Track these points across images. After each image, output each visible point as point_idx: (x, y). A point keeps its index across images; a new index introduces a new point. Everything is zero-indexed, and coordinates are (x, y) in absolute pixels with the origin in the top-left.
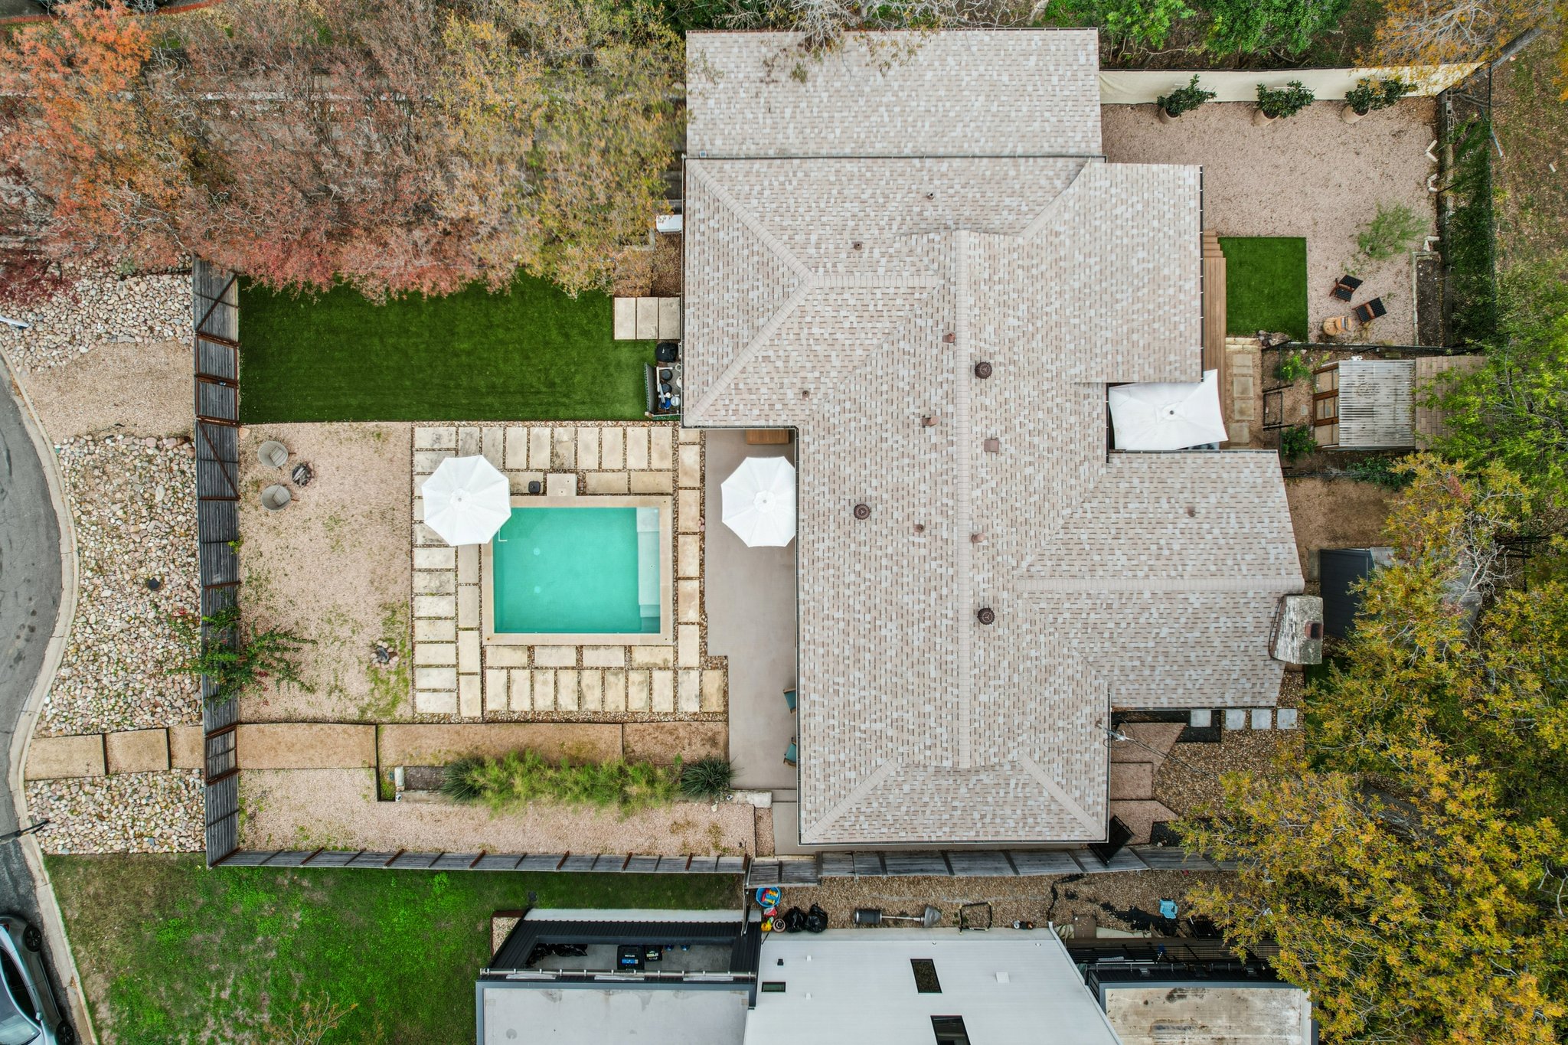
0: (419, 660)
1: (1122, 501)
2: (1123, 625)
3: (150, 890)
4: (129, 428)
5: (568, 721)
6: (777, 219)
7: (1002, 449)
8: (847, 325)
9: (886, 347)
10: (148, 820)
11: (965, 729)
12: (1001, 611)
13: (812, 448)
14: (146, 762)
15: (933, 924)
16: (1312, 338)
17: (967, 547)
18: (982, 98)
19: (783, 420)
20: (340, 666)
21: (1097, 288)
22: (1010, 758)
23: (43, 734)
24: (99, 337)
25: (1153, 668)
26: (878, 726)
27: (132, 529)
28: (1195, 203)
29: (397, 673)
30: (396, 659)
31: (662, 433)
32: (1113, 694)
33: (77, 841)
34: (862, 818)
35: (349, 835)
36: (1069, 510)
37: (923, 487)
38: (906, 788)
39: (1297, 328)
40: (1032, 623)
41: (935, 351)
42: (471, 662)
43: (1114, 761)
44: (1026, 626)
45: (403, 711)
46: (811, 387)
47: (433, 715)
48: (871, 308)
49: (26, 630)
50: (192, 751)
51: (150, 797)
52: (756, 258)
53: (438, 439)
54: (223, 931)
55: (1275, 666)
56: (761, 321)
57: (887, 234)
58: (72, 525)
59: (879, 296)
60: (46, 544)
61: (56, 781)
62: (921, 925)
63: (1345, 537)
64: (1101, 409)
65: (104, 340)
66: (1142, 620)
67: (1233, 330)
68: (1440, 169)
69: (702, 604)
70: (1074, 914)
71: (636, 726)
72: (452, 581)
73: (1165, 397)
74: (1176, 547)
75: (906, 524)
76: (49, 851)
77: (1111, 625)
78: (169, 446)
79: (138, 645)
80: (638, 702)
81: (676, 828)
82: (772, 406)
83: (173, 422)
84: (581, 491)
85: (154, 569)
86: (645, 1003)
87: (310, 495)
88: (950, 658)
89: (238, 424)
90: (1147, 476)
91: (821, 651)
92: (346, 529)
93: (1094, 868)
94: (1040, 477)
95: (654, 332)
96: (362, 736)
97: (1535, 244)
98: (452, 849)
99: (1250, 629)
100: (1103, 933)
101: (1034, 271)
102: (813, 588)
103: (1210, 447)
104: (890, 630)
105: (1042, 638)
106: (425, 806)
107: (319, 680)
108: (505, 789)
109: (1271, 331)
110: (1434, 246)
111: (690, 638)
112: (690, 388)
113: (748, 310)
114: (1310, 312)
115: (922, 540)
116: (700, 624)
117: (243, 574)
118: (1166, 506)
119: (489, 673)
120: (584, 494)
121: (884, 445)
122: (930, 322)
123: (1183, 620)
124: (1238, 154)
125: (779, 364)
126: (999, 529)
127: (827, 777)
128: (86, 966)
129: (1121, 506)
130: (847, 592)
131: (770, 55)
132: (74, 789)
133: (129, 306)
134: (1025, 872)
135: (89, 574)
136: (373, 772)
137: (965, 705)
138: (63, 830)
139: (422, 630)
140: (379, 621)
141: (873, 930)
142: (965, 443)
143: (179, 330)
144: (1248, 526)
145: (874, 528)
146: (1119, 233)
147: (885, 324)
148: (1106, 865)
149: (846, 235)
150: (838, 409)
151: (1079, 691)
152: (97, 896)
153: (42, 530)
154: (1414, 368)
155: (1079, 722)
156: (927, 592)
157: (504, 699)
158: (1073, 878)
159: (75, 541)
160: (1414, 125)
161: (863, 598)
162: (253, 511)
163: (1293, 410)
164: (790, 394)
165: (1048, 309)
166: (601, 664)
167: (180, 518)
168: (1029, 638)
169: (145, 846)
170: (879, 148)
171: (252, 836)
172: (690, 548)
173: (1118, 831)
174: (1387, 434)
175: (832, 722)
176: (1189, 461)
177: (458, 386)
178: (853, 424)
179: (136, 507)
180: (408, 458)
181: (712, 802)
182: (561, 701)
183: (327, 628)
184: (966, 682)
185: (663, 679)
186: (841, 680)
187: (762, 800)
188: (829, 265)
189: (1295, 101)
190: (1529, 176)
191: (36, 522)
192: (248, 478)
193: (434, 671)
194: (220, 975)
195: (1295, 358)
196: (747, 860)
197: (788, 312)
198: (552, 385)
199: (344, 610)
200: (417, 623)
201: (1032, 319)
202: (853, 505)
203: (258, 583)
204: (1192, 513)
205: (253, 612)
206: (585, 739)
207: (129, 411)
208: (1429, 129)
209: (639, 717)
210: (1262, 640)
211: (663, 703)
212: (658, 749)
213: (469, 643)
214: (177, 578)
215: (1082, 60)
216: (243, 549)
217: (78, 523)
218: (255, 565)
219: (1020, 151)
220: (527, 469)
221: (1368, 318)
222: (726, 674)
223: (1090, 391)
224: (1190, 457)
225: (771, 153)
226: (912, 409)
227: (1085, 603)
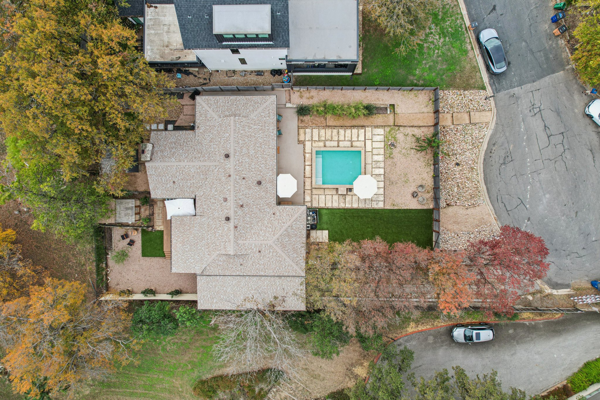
0: (383, 143)
1: (192, 185)
2: (192, 153)
3: (458, 80)
4: (464, 208)
5: (342, 126)
6: (281, 259)
7: (223, 199)
8: (263, 231)
9: (253, 225)
10: (458, 99)
11: (232, 126)
12: (223, 157)
13: (273, 199)
14: (459, 115)
15: (242, 71)
16: (140, 229)
17: (231, 174)
18: (228, 291)
19: (280, 207)
20: (405, 142)
21: (198, 241)
22: (221, 119)
23: (487, 123)
24: (472, 233)
25: (184, 142)
26: (255, 127)
27: (463, 180)
28: (173, 263)
29: (389, 140)
30: (389, 144)
31: (315, 205)
32: (194, 134)
33: (477, 94)
34: (260, 102)
35: (403, 95)
36: (206, 183)
37: (243, 189)
38: (248, 111)
39: (144, 233)
40: (215, 154)
41: (240, 224)
42: (368, 143)
43: (194, 116)
44: (217, 153)
45: (388, 129)
46: (273, 216)
47: (379, 128)
48: (256, 236)
49: (492, 152)
50: (447, 118)
51: (458, 105)
52: (286, 249)
53: (377, 204)
54: (438, 68)
55: (152, 142)
56: (285, 233)
57: (252, 255)
58: (480, 181)
59: (254, 238)
60: (487, 176)
61: (483, 110)
62: (245, 71)
63: (132, 175)
64: (197, 209)
65: (471, 232)
66: (187, 154)
67: (162, 232)
68: (107, 275)
69: (305, 158)
70: (204, 74)
71: (323, 125)
72: (373, 165)
73: (181, 212)
74: (178, 173)
75: (247, 180)
76: (485, 91)
77: (195, 153)
78: (453, 203)
79: (461, 148)
80: (322, 132)
81: (312, 97)
82: (283, 211)
83: (452, 209)
84: (337, 189)
85: (457, 169)
86: (315, 56)
87: (413, 189)
88: (236, 145)
89: (433, 209)
90: (185, 192)
91: (270, 146)
92: (403, 179)
93: (199, 88)
94: (213, 192)
95: (317, 232)
96: (399, 122)
97: (81, 255)
98: (374, 91)
99: (159, 152)
100: (197, 69)
101: (214, 245)
102: (273, 163)
103: (168, 200)
104: (252, 152)
105: (213, 150)
106: (381, 103)
107: (411, 138)
108: (357, 109)
109: (151, 232)
110: (108, 254)
111: (308, 149)
112: (305, 216)
113: (289, 236)
114: (141, 237)
115: (243, 175)
116: (305, 153)
117: (432, 167)
118: (181, 184)
119: (364, 140)
120: (337, 188)
121: (253, 200)
122: (241, 231)
123: (176, 154)
124: (160, 280)
125: (280, 222)
126: (224, 178)
127: (269, 113)
128: (474, 60)
129: (192, 184)
130: (263, 162)
131: (284, 304)
132: (478, 108)
133: (463, 242)
134: (218, 87)
135: (475, 168)
136: (396, 112)
137: (232, 133)
138: (481, 97)
139: (382, 151)
140: (394, 154)
141: (259, 70)
142: (232, 200)
143: (450, 235)
144: (160, 179)
145: (256, 179)
146: (193, 255)
147: (253, 231)
148: (196, 89)
149: (263, 255)
150: (266, 210)
151: (203, 136)
152: (472, 78)
153: (488, 180)
154: (115, 220)
155: (203, 128)
156: (242, 162)
157: (359, 132)
158: (205, 84)
159: (479, 177)
160: (113, 287)
161: (259, 160)
162: (429, 184)
163: (145, 210)
164: (278, 214)
165: (211, 235)
166: (333, 142)
167: (450, 183)
168: (216, 150)
169: (459, 92)
170: (255, 278)
171: (430, 94)
172: (308, 174)
173: (193, 97)
174: (122, 203)
175: (268, 128)
176: (174, 196)
177: (371, 218)
178: (261, 206)
179: (462, 186)
180: (385, 199)
181: (302, 104)
182: (344, 132)
183: (408, 152)
184: (232, 139)
185: (316, 138)
186: (265, 139)
187: (288, 105)
188: (267, 247)
189: (146, 292)
190: (82, 273)
191: (490, 182)
192: (431, 194)
193: (378, 140)
194: (438, 57)
195: (145, 224)
196: (292, 89)
197: (278, 235)
198: (345, 218)
199: (404, 157)
200: (383, 153)
201: (215, 233)
202: (261, 185)
203: (428, 165)
204: (174, 182)
205: (430, 156)
206: (337, 122)
207: (464, 213)
208: (110, 286)
209: (322, 128)
210: (156, 149)
211: (316, 131)
212: (317, 119)
213: (369, 148)
214: (450, 166)
215: (202, 301)
216: (432, 174)
217: (478, 182)
218: (429, 170)
219: (218, 277)
220: (352, 195)
221: (125, 235)
222: (298, 139)
223: (200, 214)
224: (174, 197)
225: (283, 278)
226: (246, 209)
227: (202, 159)
